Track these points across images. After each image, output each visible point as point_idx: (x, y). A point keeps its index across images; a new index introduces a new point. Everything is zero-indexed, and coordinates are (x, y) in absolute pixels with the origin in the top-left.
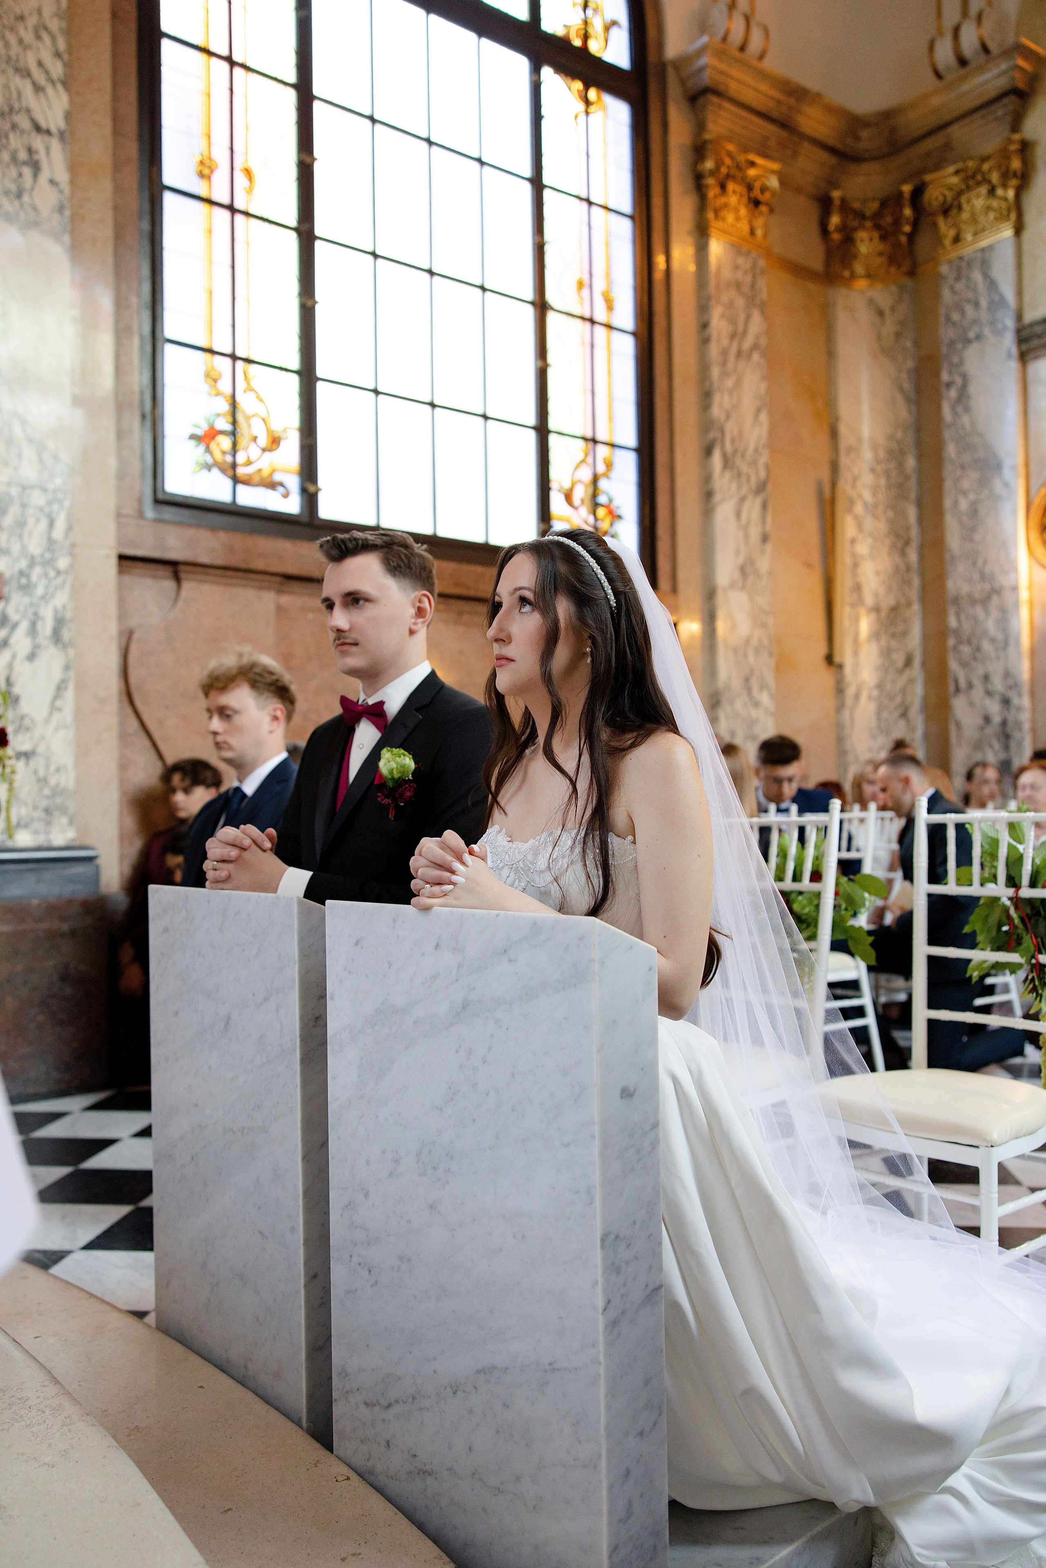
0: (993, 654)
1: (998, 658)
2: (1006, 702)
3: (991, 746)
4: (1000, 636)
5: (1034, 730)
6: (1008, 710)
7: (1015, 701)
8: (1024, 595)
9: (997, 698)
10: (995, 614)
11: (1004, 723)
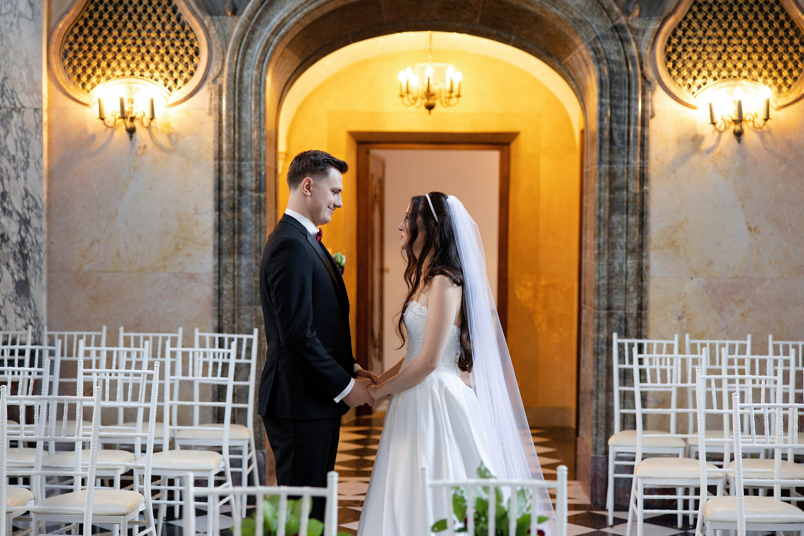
0: (13, 174)
1: (18, 177)
2: (25, 222)
3: (8, 265)
4: (20, 155)
5: (49, 252)
6: (27, 231)
7: (34, 222)
8: (45, 119)
9: (17, 218)
10: (15, 132)
11: (22, 243)
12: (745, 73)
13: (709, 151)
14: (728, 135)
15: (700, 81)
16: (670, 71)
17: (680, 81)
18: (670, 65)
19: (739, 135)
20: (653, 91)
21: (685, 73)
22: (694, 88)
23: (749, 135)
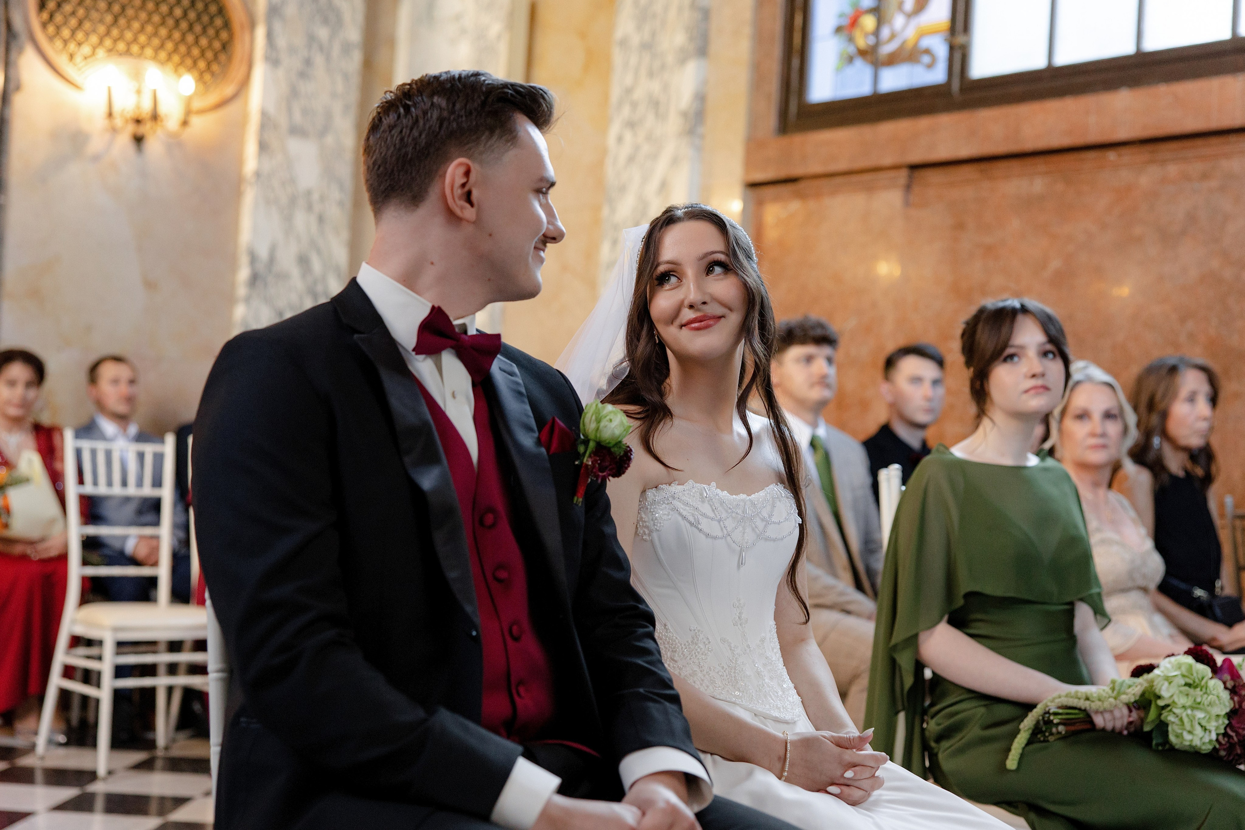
12: (149, 52)
13: (96, 158)
14: (124, 140)
15: (86, 49)
16: (44, 25)
17: (59, 43)
18: (45, 16)
19: (139, 140)
20: (21, 51)
21: (66, 33)
22: (78, 59)
23: (154, 145)
